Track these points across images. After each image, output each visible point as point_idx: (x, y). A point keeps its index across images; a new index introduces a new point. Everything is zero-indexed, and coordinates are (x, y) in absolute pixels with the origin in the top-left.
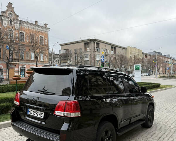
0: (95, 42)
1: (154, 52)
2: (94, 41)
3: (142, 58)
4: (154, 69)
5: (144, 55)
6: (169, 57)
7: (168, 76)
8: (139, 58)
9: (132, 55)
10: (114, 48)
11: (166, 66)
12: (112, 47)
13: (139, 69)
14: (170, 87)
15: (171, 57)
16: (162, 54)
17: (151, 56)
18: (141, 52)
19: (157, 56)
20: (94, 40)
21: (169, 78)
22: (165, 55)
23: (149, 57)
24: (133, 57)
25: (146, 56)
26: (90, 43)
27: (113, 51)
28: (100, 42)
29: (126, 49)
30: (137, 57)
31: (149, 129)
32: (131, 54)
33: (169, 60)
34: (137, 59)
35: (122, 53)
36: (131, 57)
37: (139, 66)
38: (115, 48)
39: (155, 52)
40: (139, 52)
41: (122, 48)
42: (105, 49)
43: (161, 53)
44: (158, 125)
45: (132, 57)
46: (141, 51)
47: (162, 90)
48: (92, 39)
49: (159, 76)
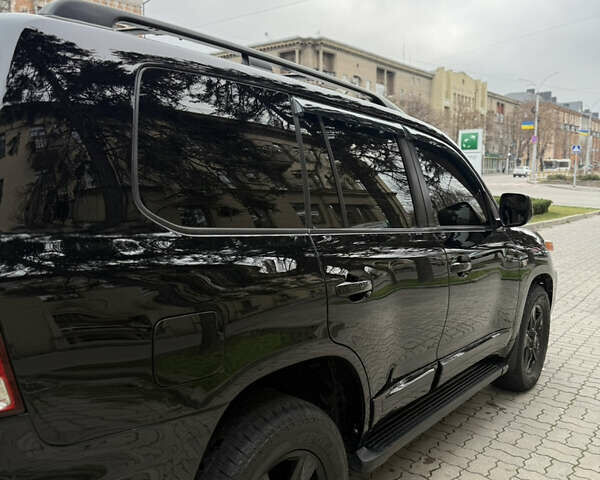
0: (317, 48)
1: (529, 94)
2: (315, 44)
3: (484, 112)
4: (525, 153)
5: (495, 102)
6: (580, 111)
7: (574, 175)
8: (476, 112)
9: (452, 100)
10: (388, 72)
11: (568, 142)
12: (380, 71)
13: (476, 148)
14: (583, 213)
15: (587, 111)
16: (555, 99)
17: (516, 104)
18: (484, 89)
19: (540, 106)
20: (314, 40)
21: (578, 184)
22: (567, 105)
23: (509, 109)
24: (455, 110)
25: (501, 107)
26: (300, 52)
27: (382, 83)
28: (338, 49)
29: (431, 79)
30: (470, 109)
31: (526, 398)
32: (448, 96)
33: (579, 122)
34: (467, 116)
35: (416, 94)
36: (446, 108)
37: (476, 134)
38: (391, 75)
39: (532, 91)
40: (477, 90)
41: (417, 74)
42: (356, 77)
43: (553, 96)
44: (564, 375)
45: (451, 109)
46: (484, 85)
47: (556, 223)
48: (309, 39)
49: (544, 176)
